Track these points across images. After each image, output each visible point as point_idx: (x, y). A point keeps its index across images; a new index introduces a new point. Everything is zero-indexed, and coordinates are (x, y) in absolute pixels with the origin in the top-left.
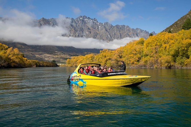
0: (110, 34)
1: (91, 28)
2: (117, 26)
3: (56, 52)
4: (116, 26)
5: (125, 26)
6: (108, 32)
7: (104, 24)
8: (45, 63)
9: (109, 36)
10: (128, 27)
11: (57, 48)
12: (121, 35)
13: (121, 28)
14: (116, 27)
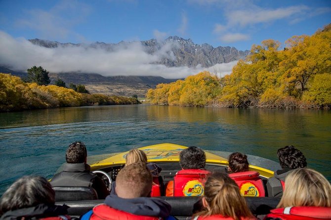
0: (210, 59)
1: (185, 52)
2: (220, 48)
3: (139, 84)
4: (218, 48)
5: (230, 48)
6: (208, 57)
7: (202, 46)
8: (117, 99)
9: (209, 62)
10: (234, 48)
11: (141, 80)
12: (225, 60)
13: (224, 51)
14: (218, 50)
